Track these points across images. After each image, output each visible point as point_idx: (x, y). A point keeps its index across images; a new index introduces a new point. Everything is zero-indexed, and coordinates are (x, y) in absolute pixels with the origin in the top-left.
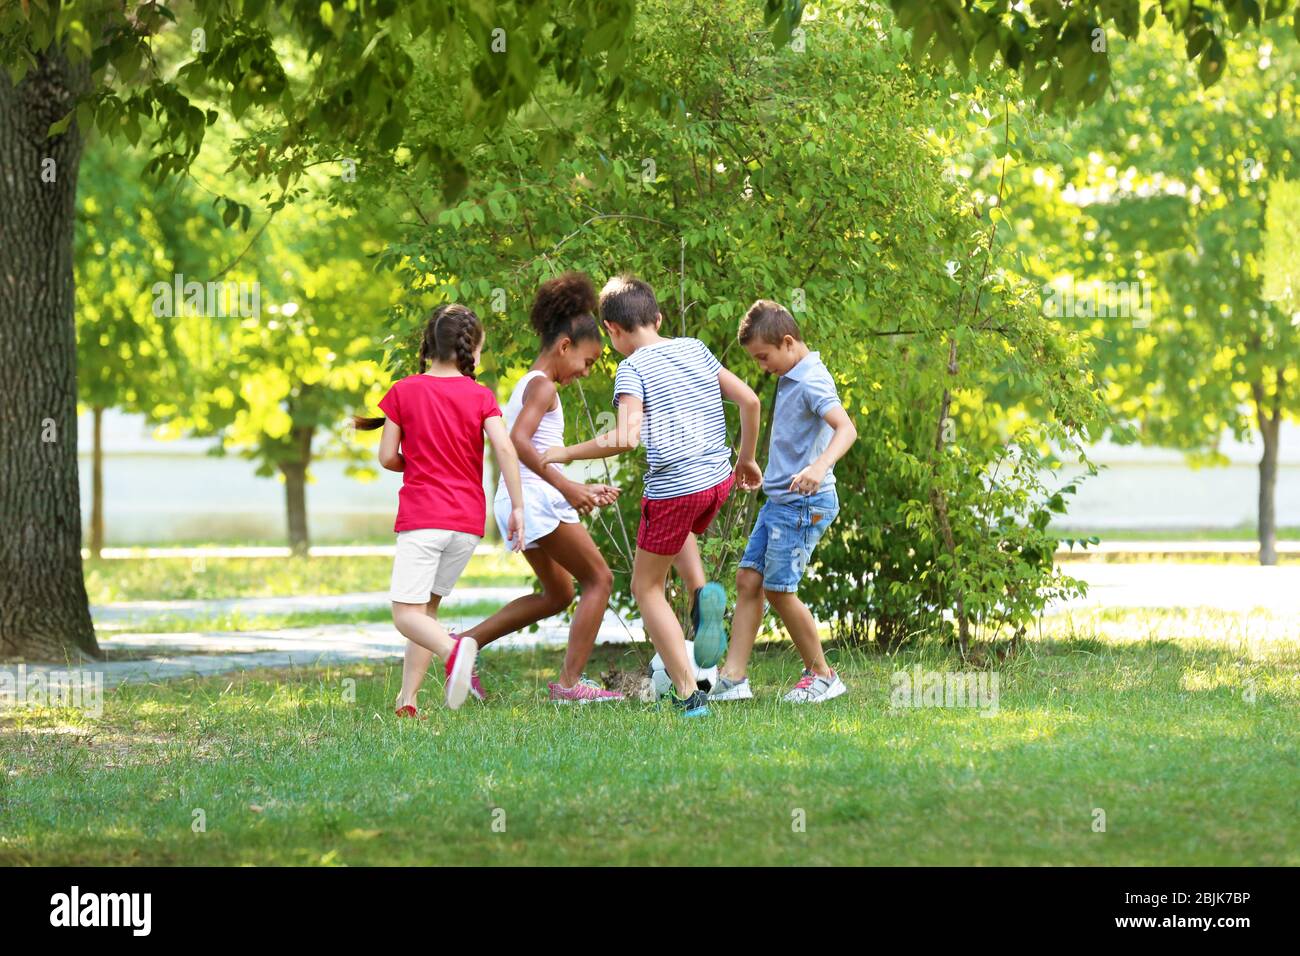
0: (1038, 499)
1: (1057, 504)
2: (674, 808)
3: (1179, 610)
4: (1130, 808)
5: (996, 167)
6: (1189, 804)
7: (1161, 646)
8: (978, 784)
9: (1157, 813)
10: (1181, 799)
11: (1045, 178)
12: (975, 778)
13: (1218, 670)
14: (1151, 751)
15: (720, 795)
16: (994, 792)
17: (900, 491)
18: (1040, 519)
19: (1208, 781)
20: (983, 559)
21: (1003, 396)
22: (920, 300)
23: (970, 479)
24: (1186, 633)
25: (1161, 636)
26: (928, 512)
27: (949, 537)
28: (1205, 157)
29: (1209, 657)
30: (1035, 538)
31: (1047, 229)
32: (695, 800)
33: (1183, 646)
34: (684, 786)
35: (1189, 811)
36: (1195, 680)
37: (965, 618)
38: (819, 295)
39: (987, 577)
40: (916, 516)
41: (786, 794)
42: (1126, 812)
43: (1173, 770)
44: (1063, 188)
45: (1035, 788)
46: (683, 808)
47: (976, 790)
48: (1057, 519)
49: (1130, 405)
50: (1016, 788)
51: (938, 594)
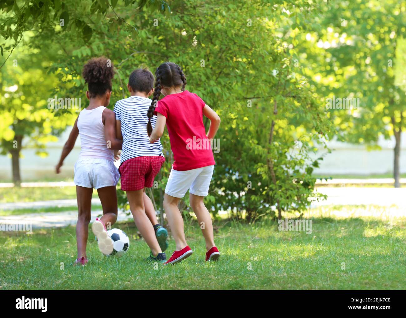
0: (308, 163)
1: (316, 164)
2: (166, 285)
3: (363, 206)
4: (343, 283)
5: (293, 33)
6: (367, 281)
7: (356, 220)
8: (285, 274)
9: (354, 285)
10: (364, 279)
11: (310, 37)
12: (284, 272)
13: (378, 229)
14: (352, 261)
15: (185, 279)
16: (291, 277)
17: (255, 160)
18: (310, 171)
19: (374, 272)
20: (287, 186)
21: (295, 122)
22: (262, 85)
23: (282, 155)
24: (365, 215)
25: (356, 216)
26: (266, 168)
27: (273, 178)
28: (372, 30)
29: (374, 224)
30: (307, 178)
31: (312, 57)
32: (174, 282)
33: (364, 220)
34: (170, 276)
35: (366, 284)
36: (369, 233)
37: (280, 209)
38: (223, 83)
39: (289, 193)
40: (261, 170)
41: (210, 279)
42: (342, 284)
43: (360, 268)
44: (318, 41)
45: (307, 276)
46: (169, 285)
47: (284, 277)
48: (316, 171)
49: (344, 126)
50: (300, 275)
51: (270, 200)
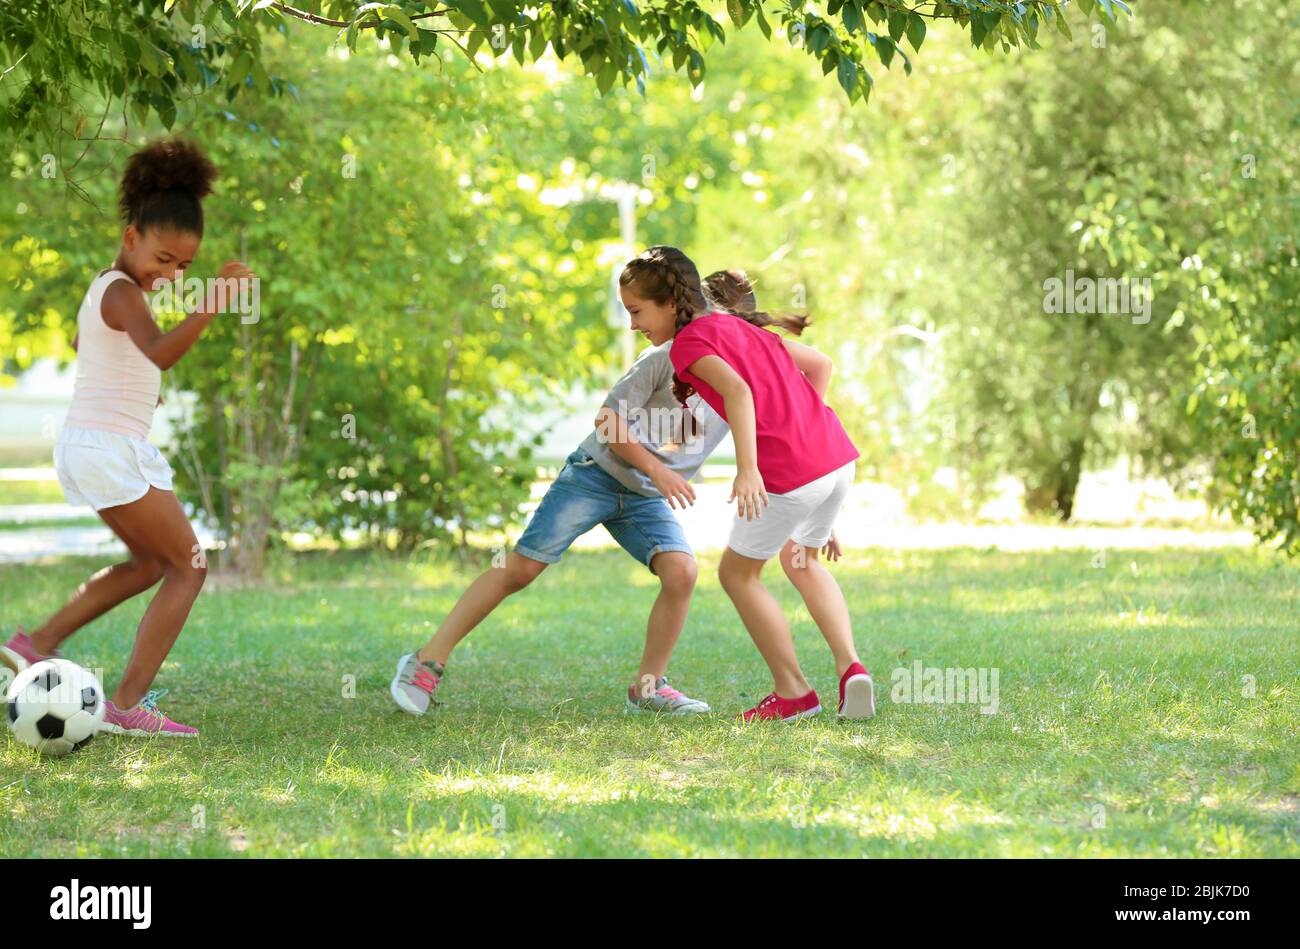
0: (524, 437)
1: (538, 441)
2: (236, 680)
4: (591, 677)
5: (489, 174)
8: (475, 660)
9: (612, 681)
11: (526, 182)
12: (473, 655)
14: (608, 633)
15: (273, 670)
16: (487, 667)
17: (417, 429)
18: (525, 453)
20: (481, 482)
21: (499, 353)
22: (436, 282)
23: (472, 419)
26: (436, 447)
27: (458, 464)
30: (521, 467)
31: (531, 222)
32: (252, 674)
34: (243, 662)
37: (464, 528)
38: (356, 276)
39: (485, 497)
40: (428, 450)
41: (324, 669)
42: (588, 680)
44: (541, 189)
45: (518, 662)
46: (243, 681)
47: (473, 665)
48: (538, 452)
50: (504, 662)
51: (444, 510)
